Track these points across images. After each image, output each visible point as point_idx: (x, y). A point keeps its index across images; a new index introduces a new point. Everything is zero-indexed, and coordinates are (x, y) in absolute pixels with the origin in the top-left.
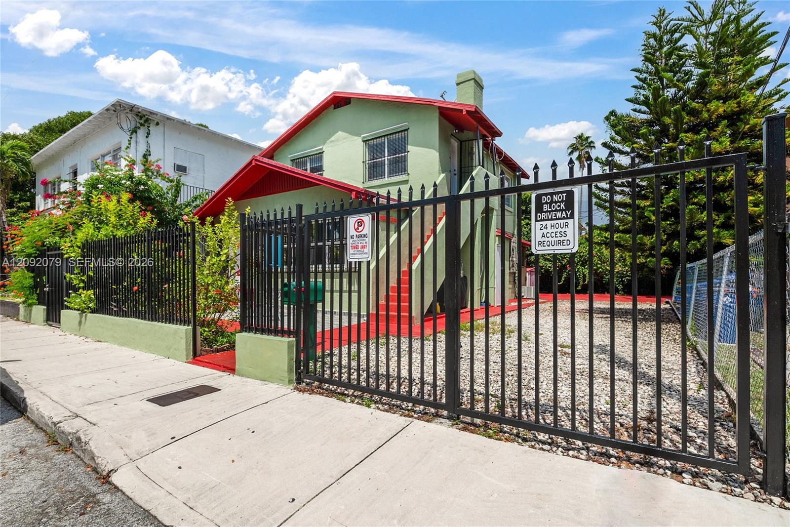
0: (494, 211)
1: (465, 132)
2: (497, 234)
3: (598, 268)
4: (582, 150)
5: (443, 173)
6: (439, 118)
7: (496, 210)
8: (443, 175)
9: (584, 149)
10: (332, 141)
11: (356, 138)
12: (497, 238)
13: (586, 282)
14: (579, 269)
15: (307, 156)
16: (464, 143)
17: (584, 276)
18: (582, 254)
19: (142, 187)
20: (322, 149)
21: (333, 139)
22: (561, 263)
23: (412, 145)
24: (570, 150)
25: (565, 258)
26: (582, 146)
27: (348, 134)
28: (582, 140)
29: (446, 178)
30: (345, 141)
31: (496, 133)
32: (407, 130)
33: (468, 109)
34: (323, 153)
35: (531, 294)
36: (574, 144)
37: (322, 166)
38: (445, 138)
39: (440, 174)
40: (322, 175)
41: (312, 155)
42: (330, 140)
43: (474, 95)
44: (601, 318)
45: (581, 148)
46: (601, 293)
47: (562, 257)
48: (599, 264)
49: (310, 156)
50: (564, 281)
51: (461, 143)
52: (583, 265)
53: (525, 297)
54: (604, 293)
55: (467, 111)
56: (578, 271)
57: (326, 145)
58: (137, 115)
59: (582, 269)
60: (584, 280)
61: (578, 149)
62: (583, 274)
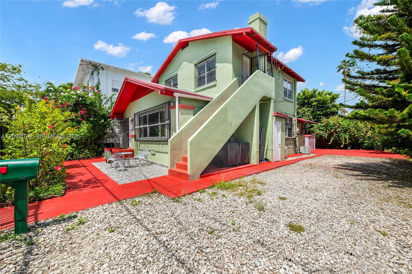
0: (272, 100)
1: (254, 52)
2: (274, 114)
3: (355, 135)
4: (345, 68)
5: (236, 78)
6: (232, 42)
7: (273, 99)
8: (235, 79)
9: (347, 67)
10: (181, 68)
11: (192, 64)
12: (274, 117)
13: (347, 143)
14: (342, 135)
15: (171, 78)
16: (253, 59)
17: (345, 139)
18: (344, 126)
19: (81, 98)
20: (177, 73)
21: (181, 67)
22: (330, 132)
23: (218, 63)
24: (338, 69)
25: (333, 129)
26: (345, 66)
27: (187, 63)
28: (345, 63)
29: (238, 81)
30: (186, 67)
31: (273, 49)
32: (215, 54)
33: (247, 31)
34: (177, 76)
35: (306, 151)
36: (340, 66)
37: (177, 83)
38: (237, 56)
39: (233, 78)
40: (177, 87)
41: (173, 77)
42: (180, 68)
43: (260, 28)
44: (352, 175)
45: (345, 67)
46: (357, 149)
47: (330, 128)
48: (356, 132)
49: (172, 78)
50: (332, 142)
51: (251, 59)
52: (345, 133)
53: (302, 153)
54: (360, 149)
55: (246, 33)
56: (341, 136)
57: (179, 71)
58: (93, 66)
59: (344, 135)
60: (345, 142)
61: (343, 68)
62: (345, 138)
